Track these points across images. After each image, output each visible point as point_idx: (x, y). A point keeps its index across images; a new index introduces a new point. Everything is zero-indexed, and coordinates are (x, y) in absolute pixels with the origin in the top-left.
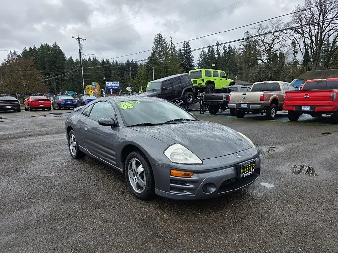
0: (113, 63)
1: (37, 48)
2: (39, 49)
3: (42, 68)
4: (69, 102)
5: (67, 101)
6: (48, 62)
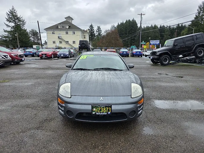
0: (166, 27)
1: (124, 23)
2: (125, 23)
3: (125, 33)
4: (125, 53)
5: (124, 52)
6: (128, 30)
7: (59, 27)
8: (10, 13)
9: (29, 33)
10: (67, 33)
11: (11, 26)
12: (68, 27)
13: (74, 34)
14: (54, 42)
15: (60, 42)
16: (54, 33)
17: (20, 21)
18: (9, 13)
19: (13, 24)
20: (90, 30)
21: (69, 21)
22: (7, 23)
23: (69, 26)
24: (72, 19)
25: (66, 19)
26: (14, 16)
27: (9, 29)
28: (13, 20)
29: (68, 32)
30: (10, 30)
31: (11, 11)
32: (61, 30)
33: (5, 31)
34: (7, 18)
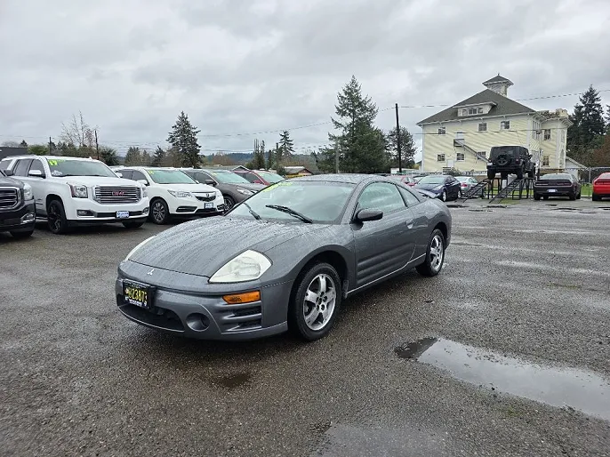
7: (460, 114)
8: (346, 93)
9: (388, 137)
10: (483, 128)
11: (343, 124)
12: (486, 110)
13: (507, 127)
14: (441, 158)
15: (460, 157)
16: (444, 133)
17: (364, 109)
18: (343, 94)
19: (348, 120)
20: (584, 109)
21: (495, 91)
22: (338, 118)
23: (493, 107)
24: (508, 83)
25: (486, 85)
26: (352, 99)
27: (339, 133)
28: (350, 110)
29: (485, 125)
30: (342, 135)
31: (349, 89)
32: (464, 119)
33: (332, 138)
34: (338, 105)
